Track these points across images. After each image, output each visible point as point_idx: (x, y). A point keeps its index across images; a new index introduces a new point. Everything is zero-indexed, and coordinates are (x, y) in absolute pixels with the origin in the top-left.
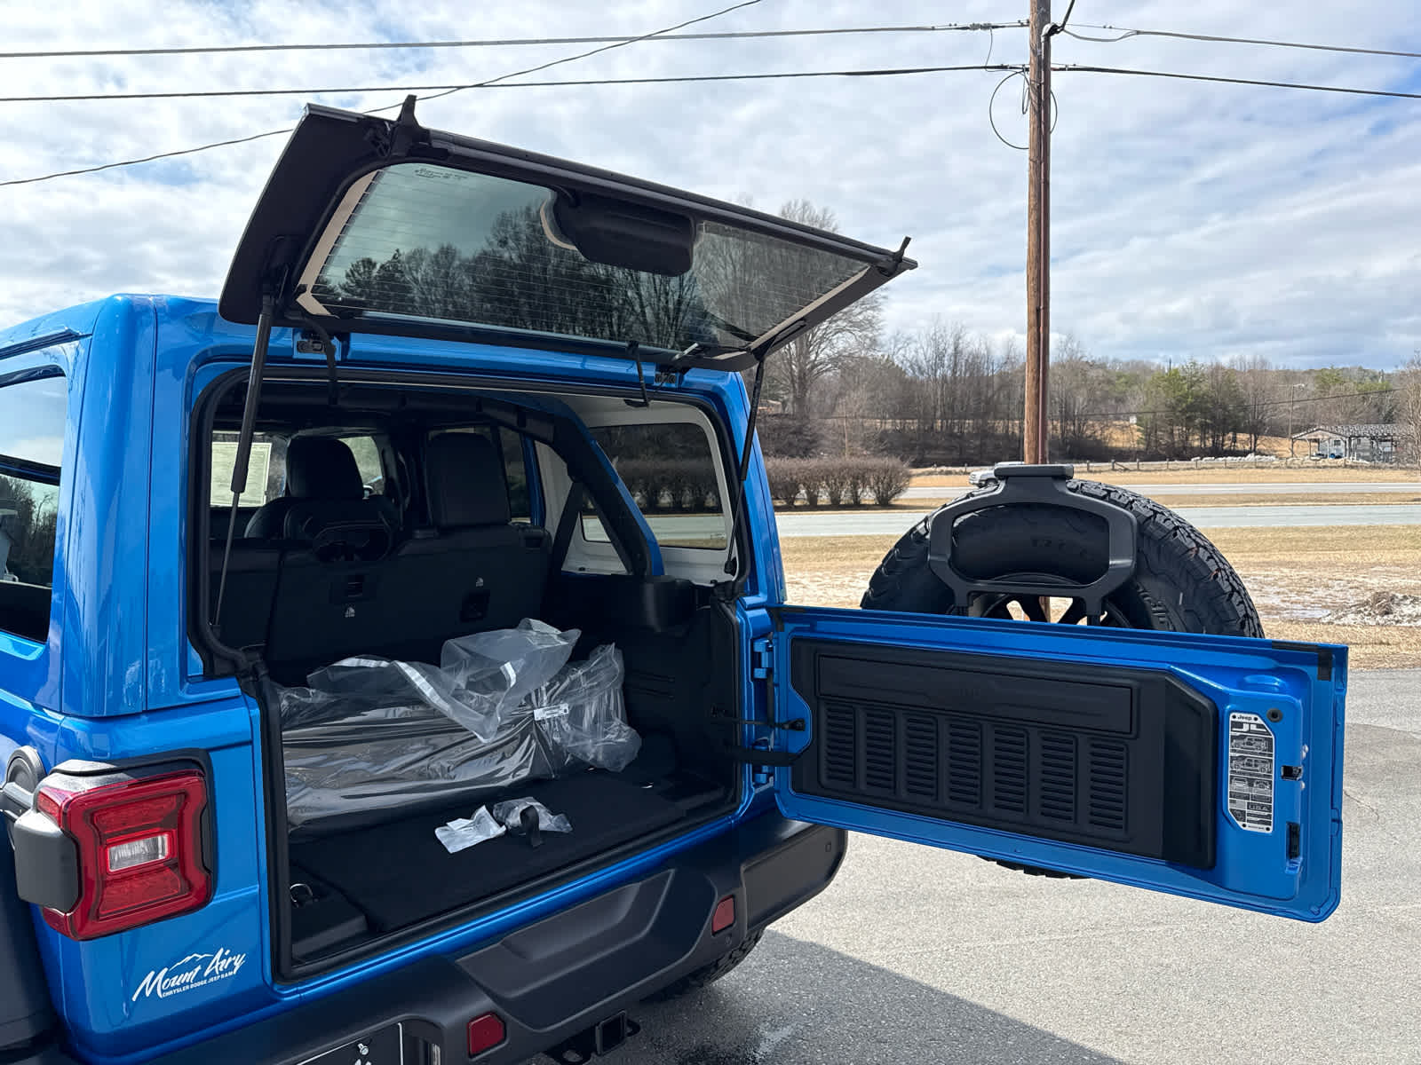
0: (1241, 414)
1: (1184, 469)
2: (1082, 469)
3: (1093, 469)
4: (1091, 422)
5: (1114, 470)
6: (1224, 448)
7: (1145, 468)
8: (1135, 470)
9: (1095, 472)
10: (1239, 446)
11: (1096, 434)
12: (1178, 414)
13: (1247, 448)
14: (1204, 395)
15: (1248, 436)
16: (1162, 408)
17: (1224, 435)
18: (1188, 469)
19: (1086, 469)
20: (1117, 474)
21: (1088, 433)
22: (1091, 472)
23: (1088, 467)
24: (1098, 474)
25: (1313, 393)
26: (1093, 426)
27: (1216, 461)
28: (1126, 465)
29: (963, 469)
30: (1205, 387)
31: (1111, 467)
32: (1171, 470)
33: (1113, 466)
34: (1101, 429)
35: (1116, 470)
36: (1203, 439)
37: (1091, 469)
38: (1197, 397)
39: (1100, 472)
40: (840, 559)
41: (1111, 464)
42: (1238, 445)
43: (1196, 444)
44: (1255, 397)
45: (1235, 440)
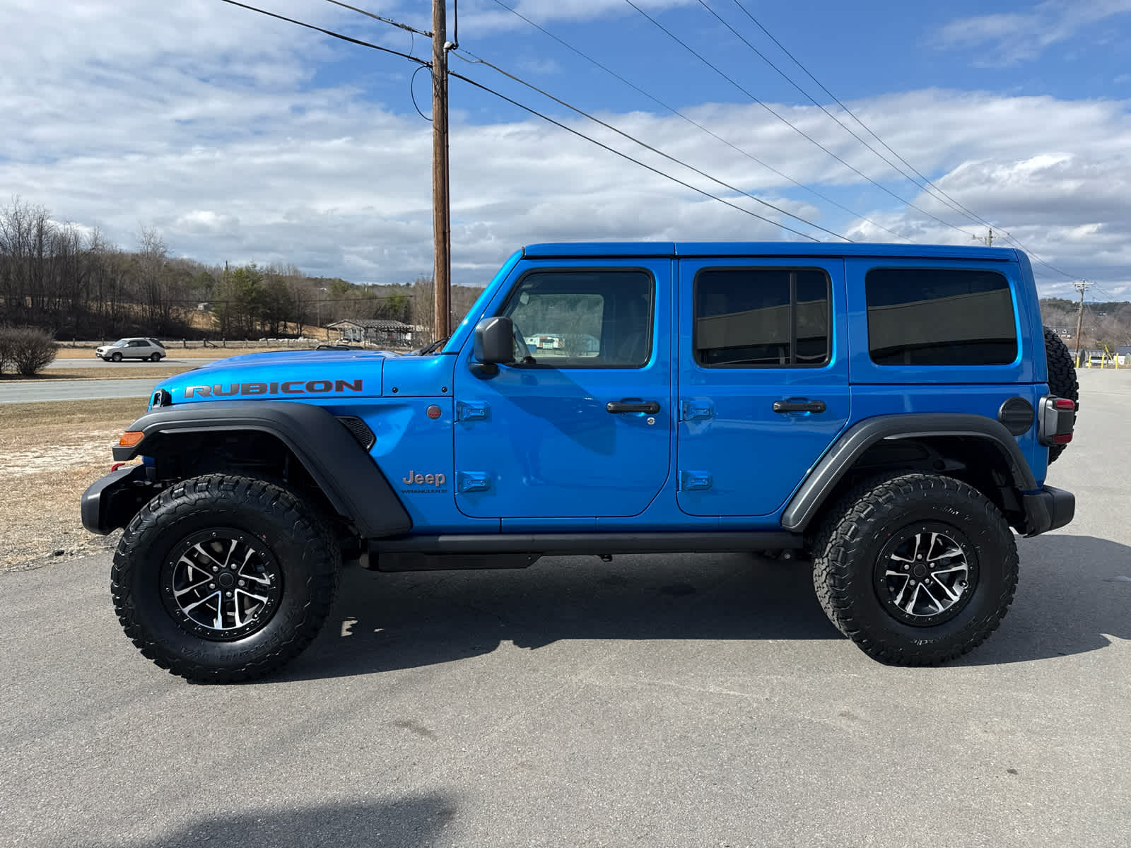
0: (290, 307)
1: (259, 347)
2: (180, 346)
3: (189, 346)
4: (175, 307)
5: (205, 346)
6: (279, 332)
7: (230, 346)
8: (222, 347)
9: (190, 348)
10: (289, 331)
11: (180, 317)
12: (245, 304)
13: (295, 332)
14: (263, 290)
15: (295, 324)
16: (233, 299)
17: (278, 323)
18: (262, 347)
19: (183, 346)
20: (209, 350)
21: (175, 315)
22: (187, 348)
23: (185, 344)
24: (193, 350)
25: (329, 295)
26: (178, 310)
27: (277, 341)
28: (214, 342)
29: (72, 343)
30: (264, 284)
31: (203, 345)
32: (249, 348)
33: (205, 343)
34: (185, 313)
35: (207, 347)
36: (263, 325)
37: (187, 345)
38: (258, 292)
39: (195, 348)
40: (45, 423)
41: (202, 342)
42: (288, 329)
43: (258, 328)
44: (299, 295)
45: (285, 327)
